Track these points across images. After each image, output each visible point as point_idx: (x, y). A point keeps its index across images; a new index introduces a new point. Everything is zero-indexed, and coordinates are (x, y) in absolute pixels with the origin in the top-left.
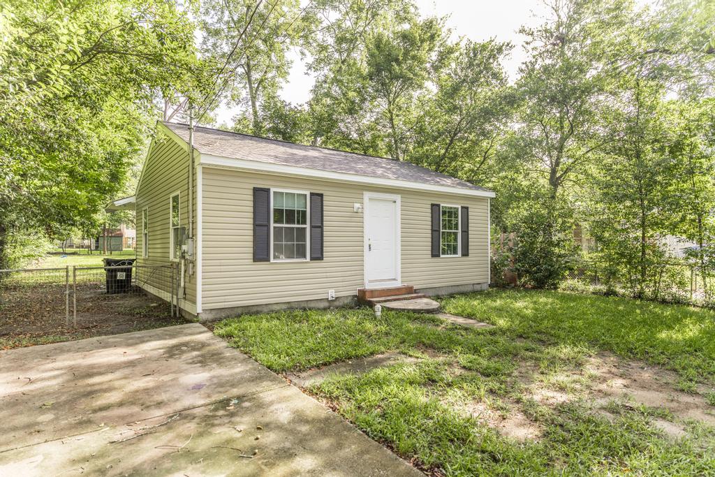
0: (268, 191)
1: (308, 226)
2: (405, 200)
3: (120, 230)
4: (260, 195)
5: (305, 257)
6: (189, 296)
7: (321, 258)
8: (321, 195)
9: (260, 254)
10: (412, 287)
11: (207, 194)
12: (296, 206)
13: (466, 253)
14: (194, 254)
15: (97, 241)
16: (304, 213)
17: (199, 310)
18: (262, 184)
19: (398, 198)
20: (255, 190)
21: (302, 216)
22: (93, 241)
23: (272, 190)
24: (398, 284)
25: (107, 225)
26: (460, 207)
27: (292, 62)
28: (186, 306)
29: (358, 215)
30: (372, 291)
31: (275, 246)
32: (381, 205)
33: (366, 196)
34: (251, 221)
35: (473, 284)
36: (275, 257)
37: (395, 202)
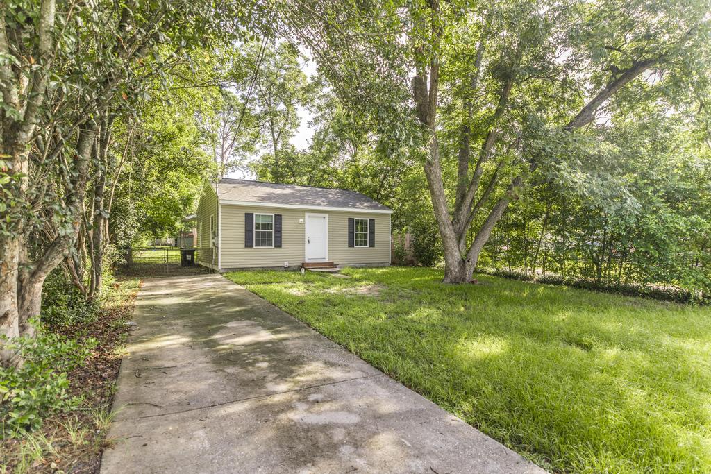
0: (252, 214)
1: (273, 231)
2: (330, 217)
3: (192, 232)
4: (249, 217)
5: (272, 245)
6: (216, 263)
7: (280, 246)
8: (281, 216)
9: (248, 244)
10: (333, 263)
11: (223, 217)
12: (267, 221)
13: (372, 245)
14: (218, 244)
15: (176, 240)
16: (272, 224)
17: (220, 268)
18: (249, 211)
19: (327, 216)
20: (246, 214)
21: (270, 226)
22: (173, 239)
23: (255, 214)
24: (326, 261)
25: (183, 229)
26: (368, 219)
27: (301, 118)
28: (215, 268)
29: (302, 225)
30: (308, 264)
31: (256, 240)
32: (316, 219)
33: (307, 215)
34: (244, 228)
35: (378, 263)
36: (256, 246)
37: (325, 218)
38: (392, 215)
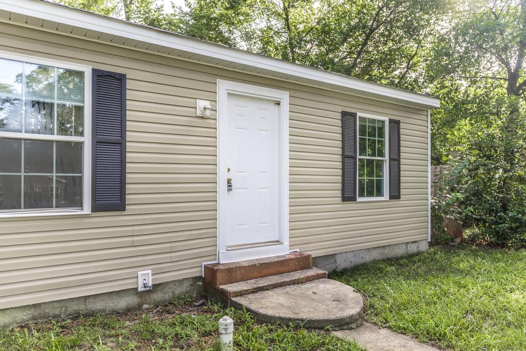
1: (87, 140)
2: (296, 101)
5: (80, 205)
10: (308, 257)
13: (395, 195)
16: (80, 110)
19: (284, 96)
24: (283, 251)
26: (386, 119)
29: (207, 120)
30: (230, 270)
32: (252, 106)
33: (223, 86)
37: (278, 104)
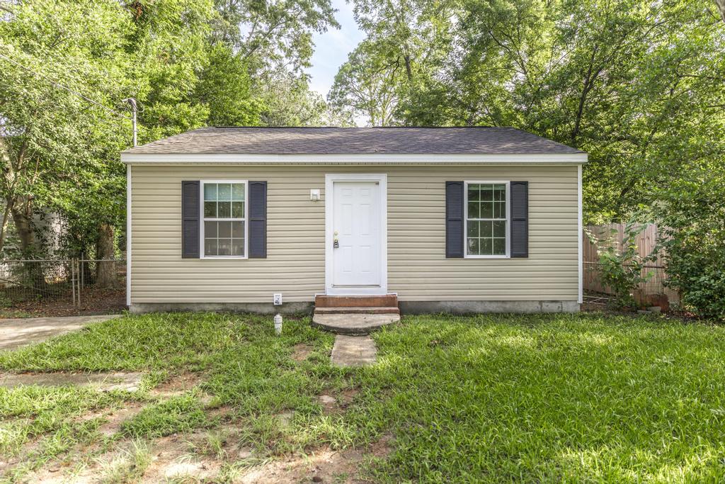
0: (197, 183)
1: (246, 219)
2: (393, 180)
4: (190, 189)
12: (230, 198)
13: (521, 252)
17: (129, 303)
18: (190, 177)
19: (383, 178)
20: (183, 183)
21: (237, 208)
23: (202, 182)
24: (383, 292)
26: (508, 183)
29: (319, 203)
31: (206, 242)
33: (329, 178)
34: (180, 216)
35: (541, 302)
36: (206, 254)
37: (378, 184)
38: (585, 166)
